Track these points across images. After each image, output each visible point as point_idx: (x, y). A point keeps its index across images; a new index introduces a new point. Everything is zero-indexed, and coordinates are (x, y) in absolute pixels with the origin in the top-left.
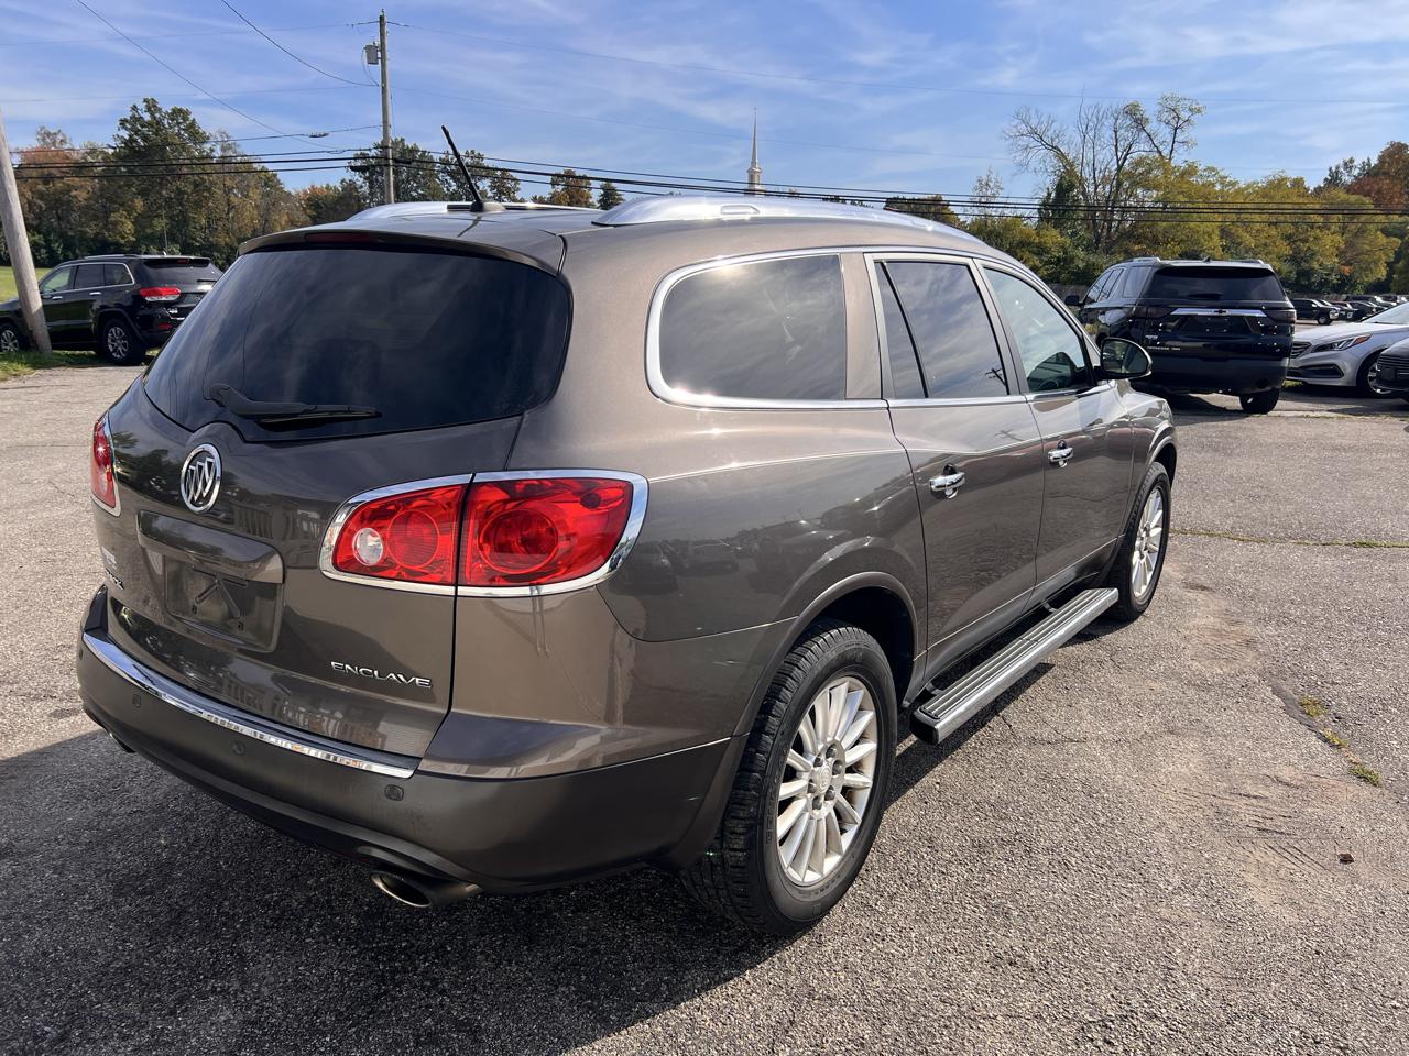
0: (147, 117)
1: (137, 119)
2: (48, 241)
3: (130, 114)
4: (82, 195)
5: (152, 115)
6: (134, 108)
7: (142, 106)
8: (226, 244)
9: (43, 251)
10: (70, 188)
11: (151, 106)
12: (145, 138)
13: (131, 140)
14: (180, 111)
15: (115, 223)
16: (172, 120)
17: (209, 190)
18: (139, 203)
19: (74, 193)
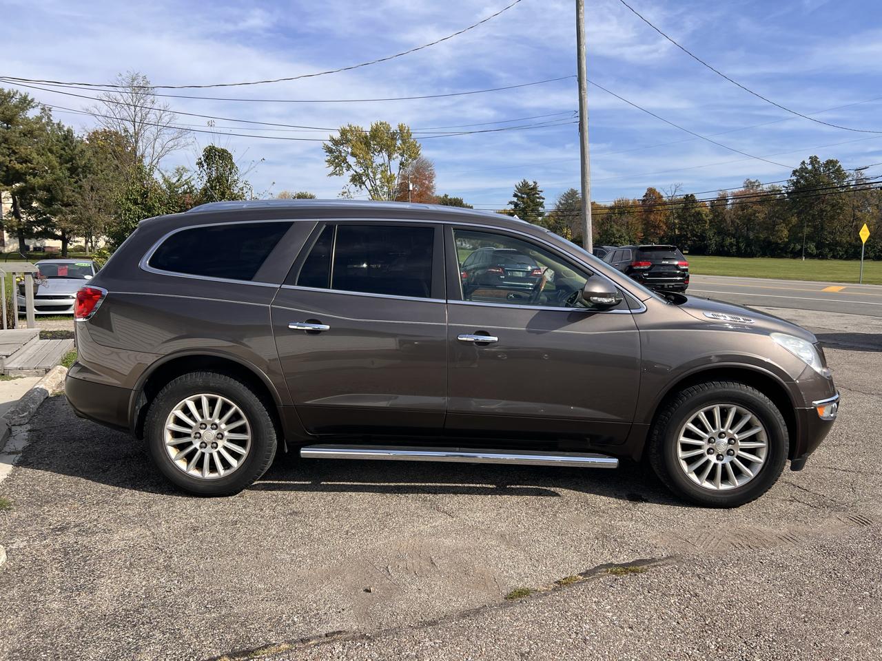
0: (810, 167)
1: (803, 170)
2: (738, 242)
3: (800, 167)
4: (761, 216)
5: (813, 166)
6: (803, 163)
7: (808, 161)
8: (847, 242)
9: (734, 247)
10: (756, 212)
11: (814, 160)
12: (806, 179)
13: (798, 182)
14: (831, 161)
15: (778, 231)
16: (826, 167)
17: (841, 208)
18: (794, 220)
19: (757, 215)
